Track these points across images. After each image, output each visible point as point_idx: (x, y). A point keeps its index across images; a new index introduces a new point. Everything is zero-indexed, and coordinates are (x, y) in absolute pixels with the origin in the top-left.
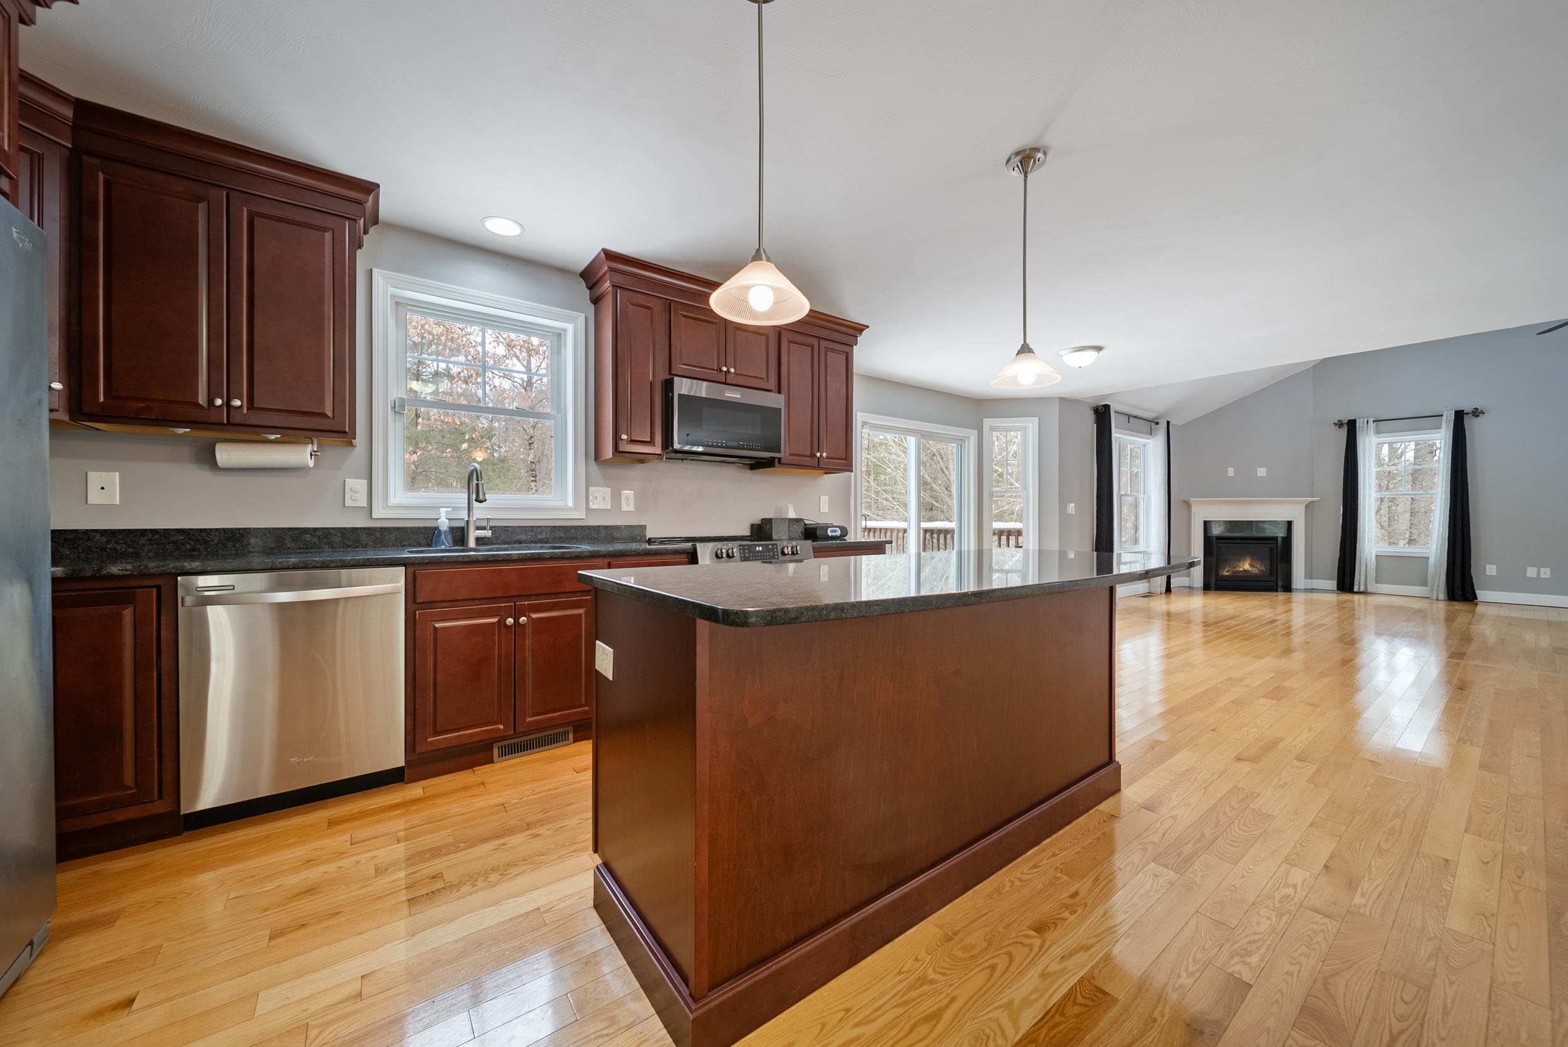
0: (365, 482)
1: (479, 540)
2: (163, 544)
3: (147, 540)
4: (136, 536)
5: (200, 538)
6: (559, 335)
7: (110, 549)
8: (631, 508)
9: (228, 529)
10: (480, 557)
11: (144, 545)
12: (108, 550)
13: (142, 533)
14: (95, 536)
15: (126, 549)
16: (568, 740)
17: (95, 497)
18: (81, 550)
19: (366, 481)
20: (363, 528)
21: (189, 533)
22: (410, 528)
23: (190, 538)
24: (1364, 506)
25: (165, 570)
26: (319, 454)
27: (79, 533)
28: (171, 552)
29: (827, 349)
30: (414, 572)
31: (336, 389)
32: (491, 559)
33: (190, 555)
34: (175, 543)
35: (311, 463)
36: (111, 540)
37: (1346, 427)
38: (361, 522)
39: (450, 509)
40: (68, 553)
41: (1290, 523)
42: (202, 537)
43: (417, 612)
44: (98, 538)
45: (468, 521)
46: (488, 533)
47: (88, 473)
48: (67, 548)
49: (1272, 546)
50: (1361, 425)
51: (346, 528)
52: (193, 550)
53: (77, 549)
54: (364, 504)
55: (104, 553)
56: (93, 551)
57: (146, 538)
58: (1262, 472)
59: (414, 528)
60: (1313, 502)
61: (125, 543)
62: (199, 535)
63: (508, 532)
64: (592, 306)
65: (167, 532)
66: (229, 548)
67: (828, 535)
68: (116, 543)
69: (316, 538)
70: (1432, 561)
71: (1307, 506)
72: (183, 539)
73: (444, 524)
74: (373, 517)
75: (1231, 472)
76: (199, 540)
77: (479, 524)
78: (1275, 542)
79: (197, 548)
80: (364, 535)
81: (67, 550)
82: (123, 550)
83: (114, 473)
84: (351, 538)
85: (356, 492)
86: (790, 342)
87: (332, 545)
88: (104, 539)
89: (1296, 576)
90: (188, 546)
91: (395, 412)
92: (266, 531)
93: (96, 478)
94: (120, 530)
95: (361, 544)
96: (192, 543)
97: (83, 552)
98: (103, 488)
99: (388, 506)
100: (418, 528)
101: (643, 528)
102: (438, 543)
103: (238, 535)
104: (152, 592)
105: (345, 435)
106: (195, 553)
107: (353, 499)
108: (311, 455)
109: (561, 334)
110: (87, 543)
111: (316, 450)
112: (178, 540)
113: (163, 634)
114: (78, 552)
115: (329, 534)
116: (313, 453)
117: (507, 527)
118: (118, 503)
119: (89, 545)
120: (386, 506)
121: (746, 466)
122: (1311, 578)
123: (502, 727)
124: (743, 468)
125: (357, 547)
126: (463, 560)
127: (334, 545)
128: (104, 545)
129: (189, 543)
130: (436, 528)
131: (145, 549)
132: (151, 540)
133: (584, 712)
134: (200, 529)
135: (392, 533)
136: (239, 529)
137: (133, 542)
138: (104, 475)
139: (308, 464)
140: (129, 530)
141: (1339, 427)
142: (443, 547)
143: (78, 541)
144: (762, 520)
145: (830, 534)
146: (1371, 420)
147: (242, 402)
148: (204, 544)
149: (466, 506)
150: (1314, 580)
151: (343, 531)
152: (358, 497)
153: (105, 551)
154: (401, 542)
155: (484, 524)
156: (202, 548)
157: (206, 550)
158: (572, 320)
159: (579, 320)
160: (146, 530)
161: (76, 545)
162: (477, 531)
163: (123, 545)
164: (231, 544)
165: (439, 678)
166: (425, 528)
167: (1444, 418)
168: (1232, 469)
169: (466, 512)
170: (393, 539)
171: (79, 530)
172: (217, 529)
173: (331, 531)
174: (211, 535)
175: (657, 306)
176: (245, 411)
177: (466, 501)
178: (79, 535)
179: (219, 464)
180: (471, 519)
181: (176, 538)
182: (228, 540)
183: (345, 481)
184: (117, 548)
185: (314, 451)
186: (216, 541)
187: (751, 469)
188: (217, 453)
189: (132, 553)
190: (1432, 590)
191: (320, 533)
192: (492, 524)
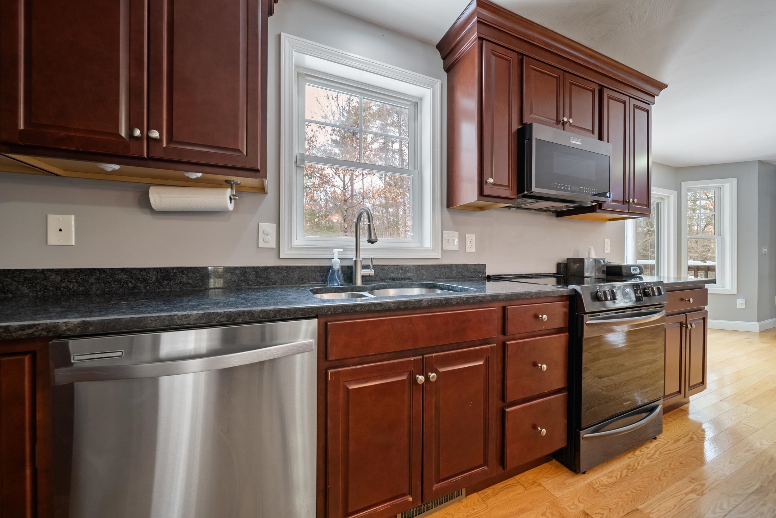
0: (274, 226)
1: (365, 278)
2: (109, 282)
3: (95, 279)
4: (86, 275)
5: (140, 276)
6: (416, 104)
7: (64, 288)
8: (473, 250)
9: (163, 268)
10: (393, 305)
11: (92, 284)
12: (62, 289)
13: (91, 272)
14: (51, 275)
15: (77, 288)
16: (461, 495)
17: (54, 239)
18: (39, 289)
19: (275, 224)
20: (273, 267)
21: (131, 272)
22: (310, 267)
23: (132, 277)
25: (32, 333)
26: (237, 198)
27: (37, 273)
28: (116, 290)
29: (635, 107)
30: (326, 323)
31: (249, 125)
32: (402, 307)
33: (131, 293)
34: (119, 281)
35: (231, 207)
36: (65, 279)
38: (270, 262)
39: (342, 250)
40: (28, 291)
42: (142, 276)
43: (330, 371)
44: (53, 277)
45: (356, 261)
46: (371, 272)
47: (48, 215)
48: (26, 287)
51: (259, 267)
52: (135, 287)
53: (35, 287)
54: (274, 245)
55: (58, 291)
56: (49, 289)
57: (94, 277)
59: (312, 267)
61: (77, 282)
62: (140, 274)
63: (384, 270)
64: (445, 74)
65: (113, 271)
66: (165, 286)
67: (631, 273)
68: (69, 282)
69: (235, 276)
72: (126, 278)
73: (337, 264)
74: (280, 257)
76: (139, 278)
77: (365, 263)
79: (138, 286)
80: (273, 274)
81: (26, 288)
82: (75, 288)
83: (70, 216)
84: (263, 276)
85: (267, 235)
86: (609, 98)
87: (248, 283)
88: (59, 278)
90: (130, 284)
91: (297, 166)
92: (195, 270)
93: (54, 220)
94: (72, 269)
95: (271, 282)
96: (133, 281)
97: (41, 290)
98: (60, 230)
99: (292, 247)
100: (316, 267)
101: (484, 266)
102: (333, 280)
103: (172, 274)
104: (23, 360)
105: (257, 174)
106: (136, 291)
107: (265, 241)
108: (231, 199)
109: (417, 103)
110: (44, 282)
111: (234, 194)
112: (122, 279)
113: (39, 416)
114: (36, 291)
115: (246, 272)
116: (232, 197)
117: (383, 266)
118: (73, 244)
119: (45, 283)
120: (291, 247)
121: (554, 214)
123: (410, 499)
124: (551, 215)
125: (268, 284)
126: (376, 309)
127: (250, 283)
128: (58, 284)
129: (131, 282)
130: (330, 268)
131: (94, 288)
132: (98, 279)
133: (484, 472)
134: (140, 269)
135: (295, 272)
136: (173, 269)
137: (84, 281)
138: (61, 217)
139: (227, 206)
140: (80, 269)
142: (336, 285)
143: (36, 280)
144: (568, 259)
145: (633, 272)
147: (161, 134)
148: (143, 282)
149: (354, 247)
151: (256, 270)
152: (268, 239)
153: (60, 290)
154: (302, 280)
155: (368, 263)
156: (142, 286)
157: (145, 288)
158: (429, 85)
159: (437, 85)
160: (94, 269)
161: (34, 285)
162: (363, 270)
163: (75, 284)
164: (166, 282)
165: (351, 448)
166: (321, 267)
169: (354, 253)
170: (296, 277)
171: (37, 269)
172: (154, 268)
173: (247, 270)
174: (149, 274)
175: (514, 58)
176: (165, 145)
177: (354, 243)
178: (36, 275)
179: (153, 206)
180: (358, 259)
181: (120, 277)
182: (164, 278)
183: (258, 224)
184: (69, 286)
185: (234, 195)
186: (154, 279)
187: (557, 217)
188: (150, 196)
189: (83, 292)
191: (237, 272)
192: (375, 263)
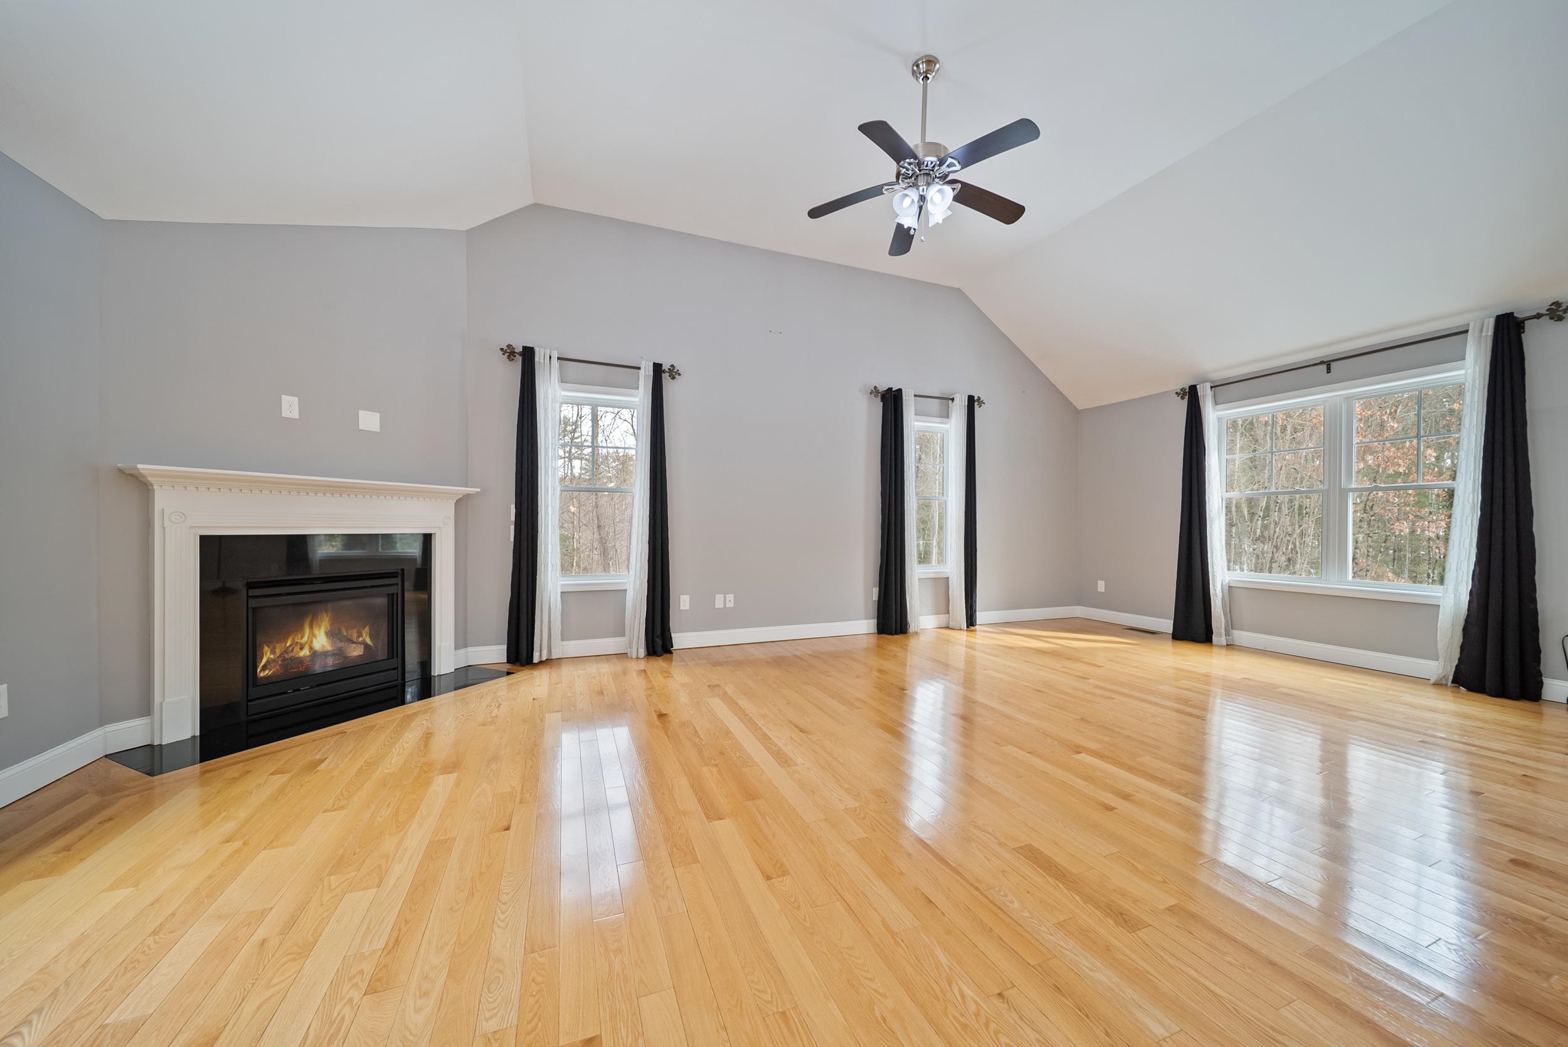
24: (547, 507)
37: (519, 359)
41: (427, 539)
49: (393, 590)
50: (542, 361)
58: (369, 421)
60: (467, 497)
70: (630, 596)
71: (458, 503)
75: (290, 407)
78: (398, 580)
89: (440, 647)
122: (466, 646)
141: (509, 357)
146: (555, 355)
150: (470, 649)
167: (642, 372)
168: (295, 400)
190: (630, 643)
